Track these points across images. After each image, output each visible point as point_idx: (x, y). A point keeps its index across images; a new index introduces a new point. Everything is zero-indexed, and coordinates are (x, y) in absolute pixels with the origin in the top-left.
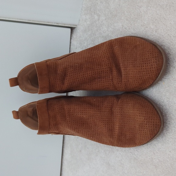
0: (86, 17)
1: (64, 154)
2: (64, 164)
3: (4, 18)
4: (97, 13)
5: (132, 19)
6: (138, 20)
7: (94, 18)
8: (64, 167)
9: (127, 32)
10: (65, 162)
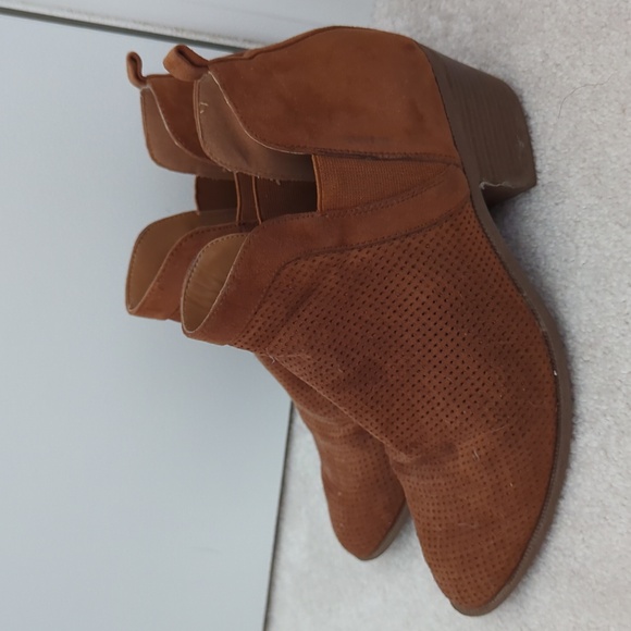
0: (393, 23)
1: (284, 545)
2: (278, 583)
3: (86, 13)
4: (442, 8)
5: (586, 27)
6: (613, 33)
7: (428, 27)
8: (279, 594)
9: (561, 78)
10: (285, 577)
